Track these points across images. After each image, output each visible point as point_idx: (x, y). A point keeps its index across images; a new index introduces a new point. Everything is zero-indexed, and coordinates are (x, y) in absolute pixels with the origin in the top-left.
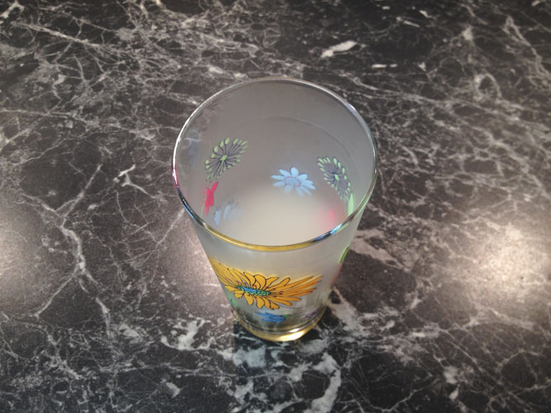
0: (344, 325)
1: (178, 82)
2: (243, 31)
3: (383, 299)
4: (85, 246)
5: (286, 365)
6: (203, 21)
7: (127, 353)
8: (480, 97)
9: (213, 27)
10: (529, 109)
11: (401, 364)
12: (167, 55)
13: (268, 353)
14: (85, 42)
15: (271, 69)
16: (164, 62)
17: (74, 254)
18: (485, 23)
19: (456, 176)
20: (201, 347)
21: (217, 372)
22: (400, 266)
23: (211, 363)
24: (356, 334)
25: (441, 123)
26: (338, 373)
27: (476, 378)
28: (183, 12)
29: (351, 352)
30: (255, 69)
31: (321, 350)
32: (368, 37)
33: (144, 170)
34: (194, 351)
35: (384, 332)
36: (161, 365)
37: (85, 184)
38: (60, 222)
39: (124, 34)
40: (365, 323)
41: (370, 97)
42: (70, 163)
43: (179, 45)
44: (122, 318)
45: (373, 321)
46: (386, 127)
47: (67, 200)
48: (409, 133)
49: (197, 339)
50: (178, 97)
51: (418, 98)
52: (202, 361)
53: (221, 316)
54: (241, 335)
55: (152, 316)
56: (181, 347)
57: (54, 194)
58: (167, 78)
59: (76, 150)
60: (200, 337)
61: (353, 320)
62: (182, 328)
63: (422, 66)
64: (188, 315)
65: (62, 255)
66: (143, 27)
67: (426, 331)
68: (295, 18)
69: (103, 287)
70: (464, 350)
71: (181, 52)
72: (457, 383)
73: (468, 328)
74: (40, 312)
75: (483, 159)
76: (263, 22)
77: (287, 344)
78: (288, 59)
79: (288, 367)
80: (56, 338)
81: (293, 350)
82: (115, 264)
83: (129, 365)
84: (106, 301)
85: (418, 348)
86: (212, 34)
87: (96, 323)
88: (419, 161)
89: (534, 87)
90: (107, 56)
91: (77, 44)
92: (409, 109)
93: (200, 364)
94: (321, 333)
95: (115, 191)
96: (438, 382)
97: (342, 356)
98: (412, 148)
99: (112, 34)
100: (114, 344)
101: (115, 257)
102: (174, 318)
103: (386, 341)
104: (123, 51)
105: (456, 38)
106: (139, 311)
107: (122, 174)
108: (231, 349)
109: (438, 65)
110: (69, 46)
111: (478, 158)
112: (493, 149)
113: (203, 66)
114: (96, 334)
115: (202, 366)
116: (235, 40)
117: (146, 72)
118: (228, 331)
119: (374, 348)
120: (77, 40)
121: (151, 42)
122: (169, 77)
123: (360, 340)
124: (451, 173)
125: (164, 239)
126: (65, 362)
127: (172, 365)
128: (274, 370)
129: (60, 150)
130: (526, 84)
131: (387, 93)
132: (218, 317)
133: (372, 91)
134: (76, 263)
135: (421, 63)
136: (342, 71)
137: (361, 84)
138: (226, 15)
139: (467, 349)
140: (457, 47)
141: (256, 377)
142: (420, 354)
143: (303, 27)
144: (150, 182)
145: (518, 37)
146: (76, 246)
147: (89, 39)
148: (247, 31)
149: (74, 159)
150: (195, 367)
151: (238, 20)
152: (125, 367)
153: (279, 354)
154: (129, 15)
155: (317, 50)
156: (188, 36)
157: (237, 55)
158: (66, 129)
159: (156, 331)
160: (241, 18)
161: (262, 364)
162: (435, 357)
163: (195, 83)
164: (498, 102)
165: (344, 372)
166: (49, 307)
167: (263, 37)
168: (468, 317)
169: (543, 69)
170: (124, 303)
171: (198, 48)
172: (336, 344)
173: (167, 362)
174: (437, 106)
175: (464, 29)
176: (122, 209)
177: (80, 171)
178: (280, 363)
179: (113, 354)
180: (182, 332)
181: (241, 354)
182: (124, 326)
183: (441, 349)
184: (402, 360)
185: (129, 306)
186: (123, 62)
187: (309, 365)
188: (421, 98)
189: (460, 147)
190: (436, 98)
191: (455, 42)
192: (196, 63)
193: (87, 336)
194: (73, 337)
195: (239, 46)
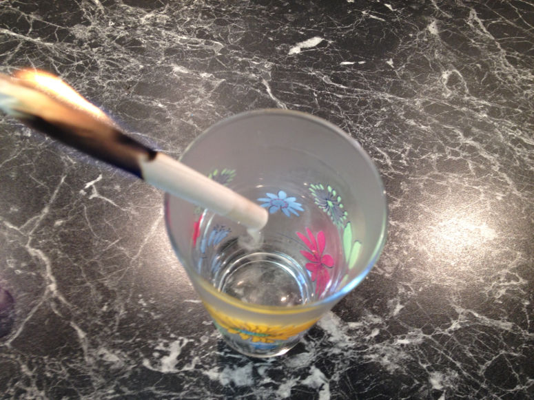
0: (330, 335)
1: (140, 83)
2: (205, 27)
3: (367, 307)
4: (54, 266)
5: (274, 382)
6: (163, 17)
7: (109, 379)
8: (448, 94)
9: (174, 22)
10: (496, 105)
11: (388, 372)
12: (128, 54)
13: (255, 370)
14: (38, 40)
15: (238, 67)
16: (124, 61)
17: (43, 275)
18: (449, 16)
19: (429, 177)
20: (186, 368)
21: (204, 393)
22: (381, 272)
23: (197, 384)
24: (342, 345)
25: (412, 122)
26: (327, 387)
27: (461, 382)
28: (141, 7)
29: (338, 364)
30: (222, 68)
31: (308, 364)
32: (335, 32)
33: (112, 180)
34: (178, 373)
35: (369, 340)
36: (146, 389)
37: (49, 198)
38: (25, 240)
39: (79, 31)
40: (350, 332)
41: (340, 96)
42: (31, 176)
43: (140, 43)
44: (100, 342)
45: (357, 330)
46: (358, 127)
47: (31, 217)
48: (380, 133)
49: (181, 360)
50: (142, 100)
51: (387, 96)
52: (187, 382)
53: (204, 334)
54: (226, 353)
55: (132, 337)
56: (165, 370)
57: (16, 210)
58: (128, 80)
59: (37, 161)
60: (184, 358)
61: (338, 330)
62: (164, 349)
63: (390, 63)
64: (169, 335)
65: (30, 276)
66: (100, 24)
67: (410, 337)
68: (259, 13)
69: (77, 309)
70: (448, 355)
71: (142, 51)
72: (443, 389)
73: (450, 332)
74: (11, 340)
75: (454, 158)
76: (226, 17)
77: (273, 360)
78: (255, 57)
79: (277, 383)
80: (30, 367)
81: (280, 365)
82: (88, 284)
83: (111, 391)
84: (83, 324)
85: (403, 355)
86: (174, 30)
87: (73, 349)
88: (392, 162)
89: (500, 81)
90: (63, 56)
91: (28, 43)
92: (380, 108)
93: (186, 386)
94: (307, 346)
95: (82, 204)
96: (425, 389)
97: (329, 369)
98: (385, 149)
99: (67, 32)
100: (94, 370)
101: (87, 276)
102: (155, 339)
103: (372, 350)
104: (80, 51)
105: (422, 32)
106: (118, 334)
107: (88, 185)
108: (217, 368)
109: (405, 61)
110: (20, 45)
111: (449, 157)
112: (463, 148)
113: (167, 66)
114: (73, 360)
115: (188, 388)
116: (199, 36)
117: (106, 73)
118: (213, 349)
119: (361, 359)
120: (28, 38)
121: (109, 40)
122: (132, 78)
123: (347, 351)
124: (424, 174)
125: (139, 254)
126: (42, 393)
127: (157, 389)
128: (262, 387)
129: (19, 161)
130: (492, 78)
131: (357, 92)
132: (202, 335)
133: (342, 89)
134: (46, 285)
135: (389, 60)
136: (311, 69)
137: (331, 83)
138: (187, 10)
139: (450, 353)
140: (423, 41)
141: (244, 396)
142: (406, 362)
143: (267, 22)
144: (119, 194)
145: (482, 30)
146: (45, 266)
147: (42, 37)
148: (210, 27)
149: (35, 171)
150: (180, 389)
151: (200, 15)
152: (108, 395)
153: (266, 371)
154: (84, 10)
155: (284, 47)
156: (149, 33)
157: (202, 53)
158: (23, 138)
159: (136, 354)
160: (204, 13)
161: (250, 382)
162: (420, 363)
163: (160, 84)
164: (466, 98)
165: (332, 384)
166: (21, 334)
167: (227, 33)
168: (450, 321)
169: (507, 63)
170: (101, 326)
171: (160, 46)
172: (322, 356)
173: (152, 386)
174: (407, 104)
175: (430, 23)
176: (92, 224)
177: (42, 184)
178: (268, 380)
179: (93, 381)
180: (165, 354)
181: (228, 373)
182: (103, 351)
183: (426, 354)
184: (388, 369)
185: (106, 329)
186: (81, 62)
187: (298, 379)
188: (391, 96)
189: (432, 147)
190: (405, 96)
191: (422, 36)
192: (159, 62)
193: (64, 363)
194: (49, 365)
195: (203, 43)
